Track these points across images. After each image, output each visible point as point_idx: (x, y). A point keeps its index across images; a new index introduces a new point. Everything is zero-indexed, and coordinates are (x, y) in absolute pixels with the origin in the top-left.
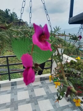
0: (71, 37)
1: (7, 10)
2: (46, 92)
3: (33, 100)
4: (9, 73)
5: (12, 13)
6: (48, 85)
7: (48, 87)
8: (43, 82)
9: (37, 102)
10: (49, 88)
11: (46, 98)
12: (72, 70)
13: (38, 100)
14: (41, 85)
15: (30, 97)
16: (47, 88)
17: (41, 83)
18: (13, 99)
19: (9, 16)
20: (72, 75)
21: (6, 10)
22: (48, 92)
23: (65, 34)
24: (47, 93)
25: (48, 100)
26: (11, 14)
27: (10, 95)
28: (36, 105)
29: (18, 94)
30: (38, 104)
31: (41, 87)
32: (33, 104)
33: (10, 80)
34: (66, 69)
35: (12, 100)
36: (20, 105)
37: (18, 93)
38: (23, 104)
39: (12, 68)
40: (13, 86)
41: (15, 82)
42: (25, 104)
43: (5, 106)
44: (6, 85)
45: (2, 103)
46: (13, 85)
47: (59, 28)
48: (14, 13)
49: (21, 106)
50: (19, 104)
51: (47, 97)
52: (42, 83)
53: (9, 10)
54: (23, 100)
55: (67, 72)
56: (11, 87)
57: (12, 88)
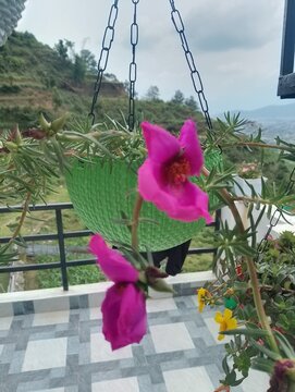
0: (283, 149)
1: (61, 42)
2: (195, 341)
3: (146, 364)
4: (63, 265)
5: (80, 55)
6: (203, 316)
7: (202, 319)
8: (183, 303)
9: (160, 373)
10: (204, 325)
11: (195, 363)
12: (284, 272)
13: (163, 366)
14: (178, 314)
15: (134, 354)
16: (198, 326)
17: (178, 304)
18: (76, 357)
19: (70, 62)
20: (284, 292)
21: (58, 42)
22: (201, 340)
23: (262, 138)
24: (198, 342)
25: (201, 370)
26: (77, 57)
27: (64, 341)
28: (157, 386)
29: (92, 340)
30: (162, 380)
31: (176, 320)
32: (147, 379)
33: (66, 289)
34: (262, 268)
35: (72, 360)
36: (98, 381)
37: (92, 335)
38: (109, 378)
39: (76, 244)
40: (75, 312)
41: (85, 297)
42: (117, 378)
43: (47, 380)
44: (51, 306)
45: (36, 369)
46: (77, 308)
47: (240, 119)
48: (86, 53)
49: (104, 384)
50: (94, 377)
51: (198, 359)
52: (180, 305)
53: (69, 44)
54: (111, 362)
55: (265, 279)
56: (68, 312)
57: (71, 316)
